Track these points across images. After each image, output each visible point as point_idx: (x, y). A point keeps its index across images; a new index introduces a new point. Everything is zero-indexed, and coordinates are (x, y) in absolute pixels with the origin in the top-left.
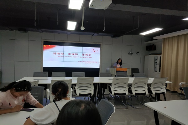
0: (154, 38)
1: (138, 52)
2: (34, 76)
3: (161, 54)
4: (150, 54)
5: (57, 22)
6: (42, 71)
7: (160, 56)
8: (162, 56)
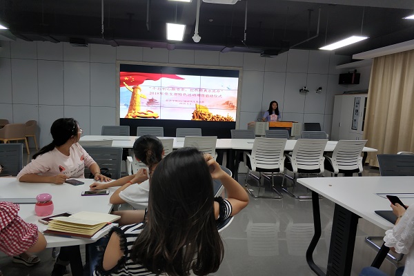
0: (355, 57)
1: (320, 88)
2: (103, 134)
3: (366, 92)
4: (345, 93)
5: (147, 25)
6: (118, 124)
7: (365, 96)
8: (368, 96)
